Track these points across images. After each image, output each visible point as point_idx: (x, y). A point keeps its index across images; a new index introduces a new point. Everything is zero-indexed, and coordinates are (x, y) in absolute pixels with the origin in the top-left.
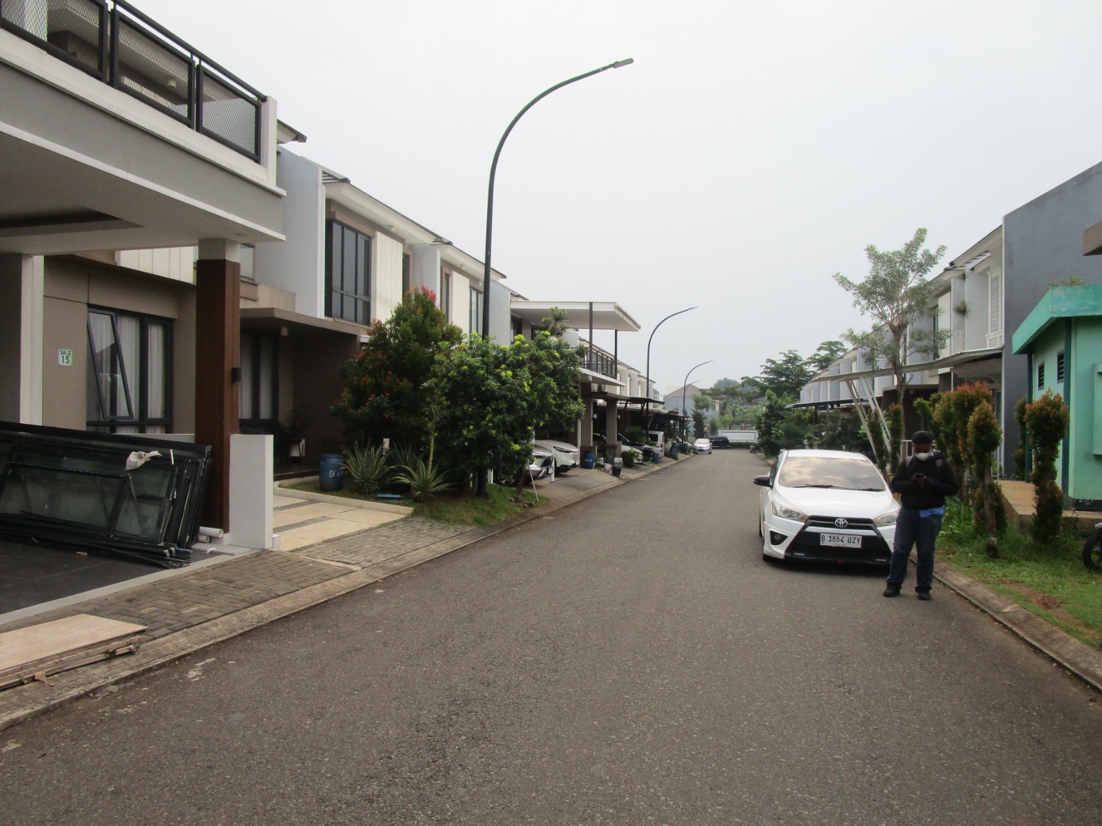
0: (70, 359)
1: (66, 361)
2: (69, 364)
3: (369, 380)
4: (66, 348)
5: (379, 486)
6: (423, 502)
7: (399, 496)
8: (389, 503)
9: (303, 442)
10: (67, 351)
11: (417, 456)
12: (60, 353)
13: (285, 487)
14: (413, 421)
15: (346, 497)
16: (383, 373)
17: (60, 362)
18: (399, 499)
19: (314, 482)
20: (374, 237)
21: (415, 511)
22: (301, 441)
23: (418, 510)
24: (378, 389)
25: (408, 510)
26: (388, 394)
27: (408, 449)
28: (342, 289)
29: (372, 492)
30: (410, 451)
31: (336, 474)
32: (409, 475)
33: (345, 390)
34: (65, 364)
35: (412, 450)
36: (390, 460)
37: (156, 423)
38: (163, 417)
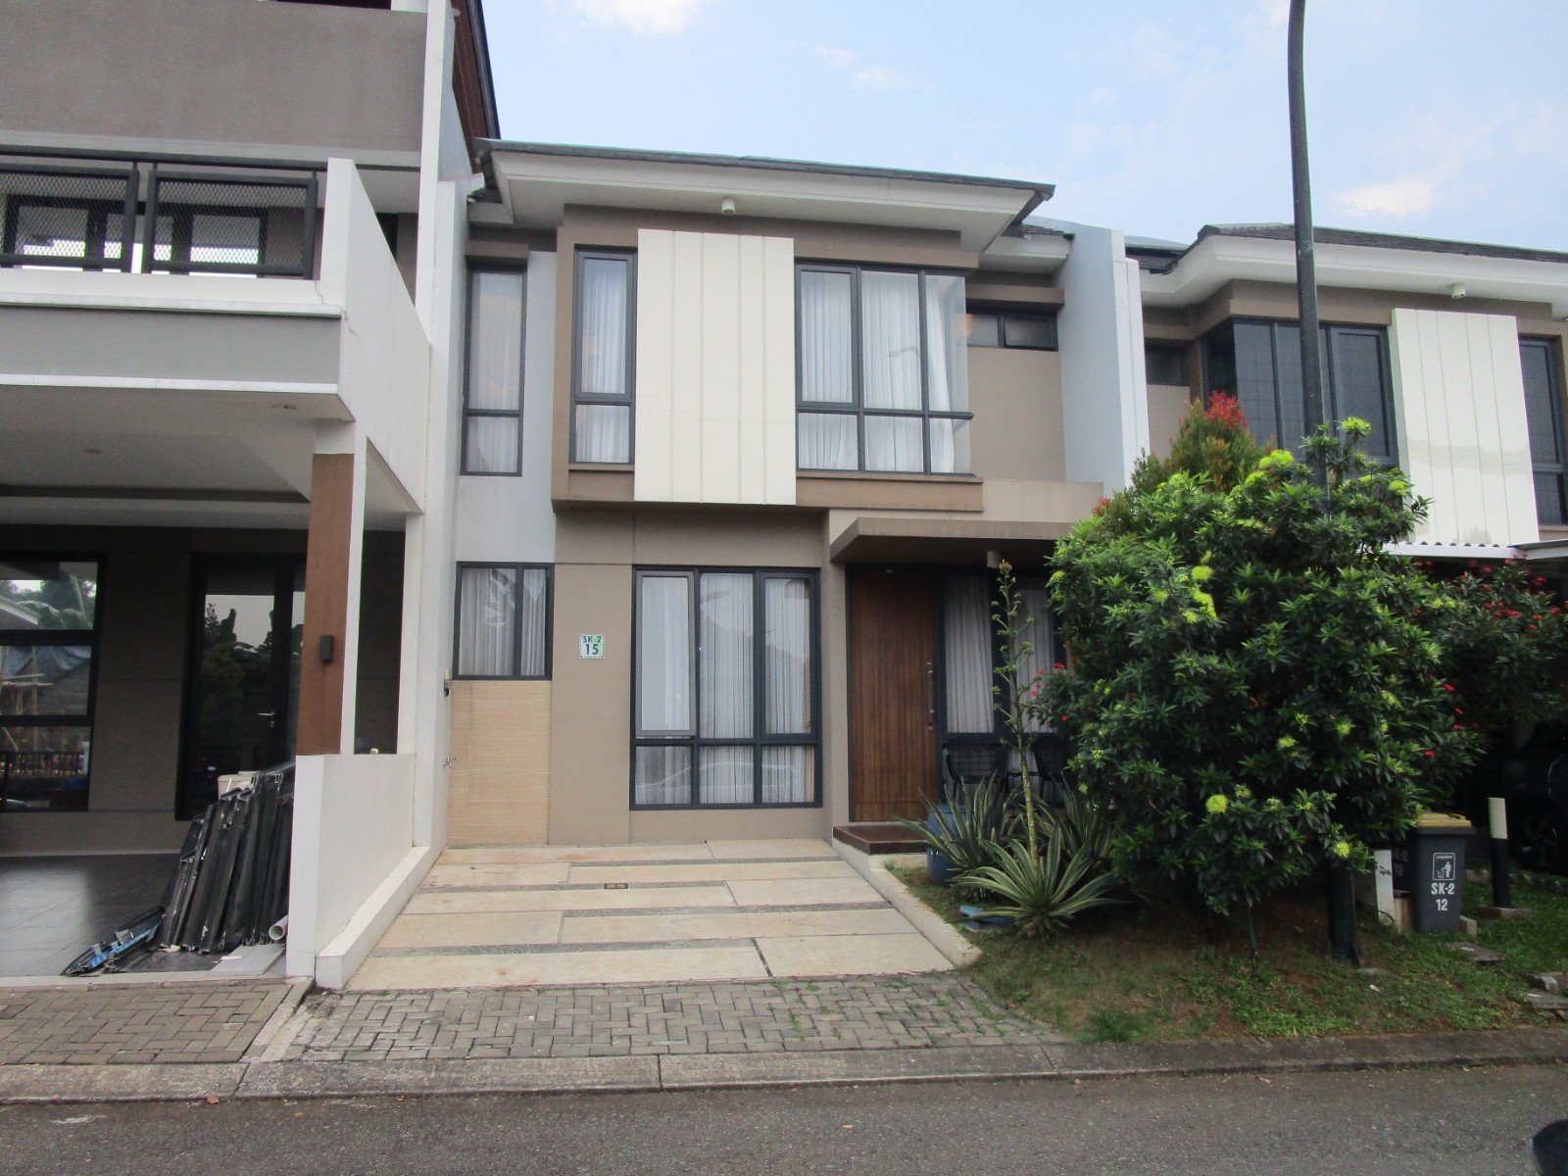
0: (601, 647)
1: (592, 650)
2: (598, 656)
4: (595, 633)
10: (595, 637)
12: (582, 638)
17: (583, 652)
20: (1390, 324)
21: (980, 960)
34: (590, 655)
37: (788, 741)
38: (809, 731)
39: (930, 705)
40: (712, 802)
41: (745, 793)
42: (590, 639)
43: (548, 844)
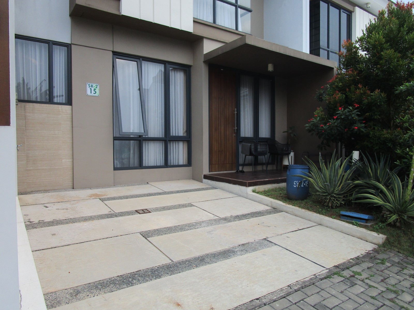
0: (97, 90)
1: (93, 92)
2: (97, 95)
3: (339, 96)
4: (95, 83)
5: (343, 200)
6: (399, 228)
7: (366, 217)
8: (353, 224)
9: (292, 154)
10: (94, 85)
11: (391, 170)
12: (88, 86)
13: (258, 193)
14: (386, 134)
15: (308, 209)
16: (353, 87)
17: (89, 92)
18: (367, 220)
19: (281, 189)
20: (353, 12)
21: (387, 239)
22: (290, 153)
23: (392, 240)
24: (347, 102)
25: (380, 238)
26: (357, 106)
27: (379, 162)
28: (328, 47)
29: (337, 207)
30: (382, 163)
31: (300, 184)
32: (380, 193)
33: (318, 109)
34: (92, 94)
35: (385, 163)
36: (358, 174)
37: (178, 139)
38: (185, 135)
39: (236, 126)
40: (147, 165)
41: (160, 161)
42: (92, 86)
43: (73, 188)
